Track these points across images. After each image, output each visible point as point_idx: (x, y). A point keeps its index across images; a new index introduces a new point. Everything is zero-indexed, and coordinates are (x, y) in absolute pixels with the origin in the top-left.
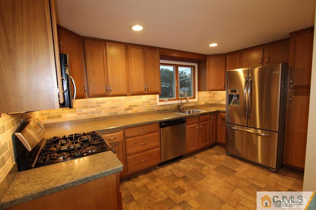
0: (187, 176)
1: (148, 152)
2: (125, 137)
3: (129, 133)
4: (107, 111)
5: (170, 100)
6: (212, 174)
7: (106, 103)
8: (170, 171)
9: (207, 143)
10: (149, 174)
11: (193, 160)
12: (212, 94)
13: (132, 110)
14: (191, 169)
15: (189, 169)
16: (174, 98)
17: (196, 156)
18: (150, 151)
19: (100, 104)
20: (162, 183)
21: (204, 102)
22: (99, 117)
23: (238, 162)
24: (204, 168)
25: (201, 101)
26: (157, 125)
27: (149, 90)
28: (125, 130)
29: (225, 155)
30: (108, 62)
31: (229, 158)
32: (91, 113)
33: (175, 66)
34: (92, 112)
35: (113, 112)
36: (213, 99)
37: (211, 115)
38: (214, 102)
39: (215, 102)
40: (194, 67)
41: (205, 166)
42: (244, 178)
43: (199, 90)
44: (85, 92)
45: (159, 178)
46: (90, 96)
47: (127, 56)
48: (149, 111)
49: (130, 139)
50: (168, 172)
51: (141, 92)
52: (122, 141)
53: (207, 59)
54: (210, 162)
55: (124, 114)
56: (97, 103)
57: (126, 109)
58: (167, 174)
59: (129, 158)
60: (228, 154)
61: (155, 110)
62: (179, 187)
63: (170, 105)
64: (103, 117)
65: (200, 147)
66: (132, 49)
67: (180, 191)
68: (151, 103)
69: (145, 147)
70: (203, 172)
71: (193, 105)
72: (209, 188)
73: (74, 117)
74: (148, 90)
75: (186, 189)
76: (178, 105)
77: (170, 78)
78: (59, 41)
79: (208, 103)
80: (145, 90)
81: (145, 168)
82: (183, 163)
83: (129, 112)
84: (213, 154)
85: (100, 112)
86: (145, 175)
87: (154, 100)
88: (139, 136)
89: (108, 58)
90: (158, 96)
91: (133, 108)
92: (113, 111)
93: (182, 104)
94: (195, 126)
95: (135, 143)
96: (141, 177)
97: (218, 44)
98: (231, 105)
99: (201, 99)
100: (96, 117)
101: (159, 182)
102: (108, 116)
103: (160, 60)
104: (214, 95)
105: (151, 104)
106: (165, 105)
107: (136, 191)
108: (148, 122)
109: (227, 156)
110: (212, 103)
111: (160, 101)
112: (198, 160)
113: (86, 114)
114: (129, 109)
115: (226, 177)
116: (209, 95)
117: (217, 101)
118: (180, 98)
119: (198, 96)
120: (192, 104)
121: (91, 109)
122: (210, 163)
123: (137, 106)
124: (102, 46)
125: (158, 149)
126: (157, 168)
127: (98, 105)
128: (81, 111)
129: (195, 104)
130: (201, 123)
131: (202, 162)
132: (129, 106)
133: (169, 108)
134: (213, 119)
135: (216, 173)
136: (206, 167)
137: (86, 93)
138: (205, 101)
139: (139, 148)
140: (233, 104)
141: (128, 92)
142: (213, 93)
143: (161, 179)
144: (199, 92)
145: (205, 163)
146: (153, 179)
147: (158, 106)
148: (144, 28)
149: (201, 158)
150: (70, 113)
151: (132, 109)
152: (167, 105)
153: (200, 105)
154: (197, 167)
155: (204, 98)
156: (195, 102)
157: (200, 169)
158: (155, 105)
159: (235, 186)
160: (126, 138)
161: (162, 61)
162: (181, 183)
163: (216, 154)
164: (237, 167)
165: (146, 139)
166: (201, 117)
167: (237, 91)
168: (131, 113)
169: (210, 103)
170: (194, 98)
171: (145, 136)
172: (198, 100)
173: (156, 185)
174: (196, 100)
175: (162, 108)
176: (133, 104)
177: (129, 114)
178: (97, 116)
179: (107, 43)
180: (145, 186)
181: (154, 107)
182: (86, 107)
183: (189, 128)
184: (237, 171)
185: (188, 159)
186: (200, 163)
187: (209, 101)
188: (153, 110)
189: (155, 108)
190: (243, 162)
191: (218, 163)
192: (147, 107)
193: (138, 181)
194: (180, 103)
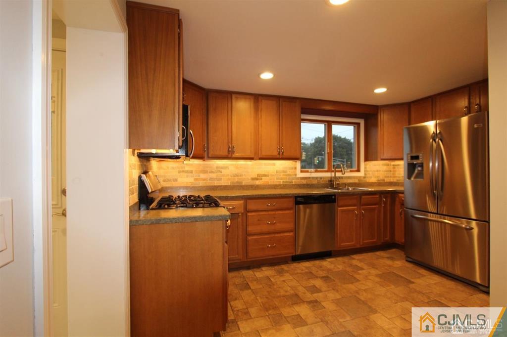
0: (330, 276)
1: (277, 235)
2: (247, 211)
3: (252, 205)
4: (229, 179)
5: (316, 171)
6: (370, 280)
7: (228, 169)
8: (307, 268)
9: (375, 240)
10: (276, 267)
11: (346, 261)
12: (392, 167)
13: (261, 181)
14: (339, 270)
15: (337, 270)
16: (324, 170)
17: (354, 256)
18: (279, 235)
19: (221, 170)
20: (292, 278)
21: (375, 178)
22: (219, 186)
23: (423, 271)
24: (360, 272)
25: (371, 177)
26: (291, 199)
27: (284, 154)
28: (248, 201)
29: (404, 261)
30: (233, 117)
31: (410, 265)
32: (209, 180)
33: (327, 124)
34: (211, 179)
35: (236, 181)
36: (393, 174)
37: (382, 196)
38: (395, 180)
39: (397, 180)
40: (358, 124)
41: (362, 269)
42: (424, 292)
43: (366, 159)
44: (205, 151)
45: (288, 273)
46: (210, 157)
47: (257, 109)
48: (285, 185)
49: (253, 214)
50: (304, 268)
51: (273, 156)
52: (242, 213)
53: (378, 112)
54: (373, 266)
55: (249, 185)
56: (217, 167)
57: (253, 179)
58: (302, 270)
59: (249, 238)
60: (409, 259)
61: (294, 183)
62: (314, 286)
63: (317, 178)
64: (224, 186)
65: (361, 244)
66: (263, 101)
67: (315, 290)
68: (288, 173)
69: (272, 228)
70: (357, 276)
71: (356, 181)
72: (359, 294)
73: (190, 182)
74: (282, 154)
75: (324, 289)
76: (329, 179)
77: (341, 149)
78: (183, 95)
79: (384, 180)
80: (279, 154)
81: (271, 257)
82: (329, 262)
83: (257, 183)
84: (383, 258)
85: (220, 179)
86: (270, 267)
87: (292, 169)
88: (265, 211)
89: (233, 112)
90: (298, 164)
91: (263, 178)
92: (236, 179)
93: (335, 177)
94: (353, 210)
95: (259, 220)
96: (264, 268)
97: (388, 89)
98: (412, 179)
99: (370, 173)
100: (216, 185)
101: (287, 276)
102: (229, 186)
103: (302, 115)
104: (394, 168)
105: (289, 175)
106: (309, 178)
107: (255, 281)
108: (278, 194)
109: (407, 262)
110: (392, 181)
111: (301, 172)
112: (355, 262)
113: (204, 180)
114: (257, 179)
115: (393, 287)
116: (385, 168)
117: (399, 177)
118: (333, 169)
119: (365, 168)
120: (353, 180)
121: (210, 174)
122: (373, 268)
123: (268, 176)
124: (228, 99)
125: (291, 234)
126: (289, 262)
127: (219, 169)
128: (199, 176)
129: (359, 180)
130: (362, 206)
131: (359, 264)
132: (258, 175)
133: (315, 182)
134: (385, 203)
135: (377, 279)
136: (364, 271)
137: (206, 153)
138: (378, 177)
139: (264, 228)
140: (415, 178)
141: (255, 154)
142: (393, 165)
143: (291, 275)
144: (367, 162)
145: (365, 267)
146: (281, 273)
147: (298, 178)
148: (274, 75)
149: (361, 261)
150: (187, 176)
151: (261, 179)
152: (313, 178)
153: (368, 183)
154: (349, 269)
155: (376, 173)
156: (360, 177)
157: (353, 271)
158: (294, 176)
159: (403, 298)
160: (249, 212)
161: (304, 116)
162: (318, 283)
163: (388, 258)
164: (419, 278)
165: (275, 218)
166: (363, 197)
167: (420, 157)
168: (259, 184)
169: (387, 180)
170: (358, 170)
171: (273, 213)
172: (365, 174)
173: (282, 279)
174: (361, 174)
175: (304, 182)
176: (263, 173)
177: (257, 185)
178: (216, 183)
179: (234, 96)
180: (268, 278)
181: (293, 179)
182: (205, 172)
183: (342, 211)
184: (415, 282)
185: (340, 259)
186: (357, 265)
187: (386, 177)
188: (291, 183)
189: (293, 181)
190: (432, 272)
191: (386, 269)
192: (281, 179)
193: (259, 271)
194: (334, 177)
